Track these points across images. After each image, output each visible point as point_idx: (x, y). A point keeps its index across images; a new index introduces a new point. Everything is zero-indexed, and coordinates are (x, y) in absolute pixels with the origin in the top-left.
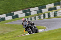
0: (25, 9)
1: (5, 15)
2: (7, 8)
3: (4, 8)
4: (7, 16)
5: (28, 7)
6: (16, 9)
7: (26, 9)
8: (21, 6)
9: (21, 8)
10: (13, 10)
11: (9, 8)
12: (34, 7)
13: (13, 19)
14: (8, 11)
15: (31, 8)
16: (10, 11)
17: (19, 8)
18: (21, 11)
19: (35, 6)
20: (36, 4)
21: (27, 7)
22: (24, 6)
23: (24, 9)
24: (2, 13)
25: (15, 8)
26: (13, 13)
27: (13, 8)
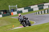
0: (40, 4)
1: (23, 8)
2: (25, 3)
3: (23, 3)
4: (25, 9)
6: (33, 4)
7: (41, 4)
8: (37, 1)
9: (36, 3)
10: (30, 4)
11: (26, 2)
12: (47, 2)
13: (29, 11)
14: (26, 5)
15: (44, 3)
16: (28, 5)
17: (35, 3)
18: (37, 6)
19: (48, 2)
21: (41, 2)
22: (39, 2)
24: (21, 6)
25: (32, 3)
26: (30, 7)
27: (30, 3)
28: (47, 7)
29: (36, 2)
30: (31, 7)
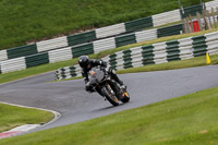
0: (77, 30)
1: (4, 52)
2: (13, 27)
3: (2, 28)
5: (89, 22)
6: (46, 31)
7: (82, 32)
8: (64, 18)
9: (62, 29)
10: (33, 34)
12: (111, 23)
14: (14, 39)
16: (24, 38)
17: (55, 28)
18: (63, 40)
19: (112, 20)
20: (118, 11)
21: (83, 23)
22: (74, 21)
23: (72, 30)
25: (40, 26)
26: (35, 47)
27: (35, 27)
28: (110, 44)
29: (58, 24)
30: (38, 44)
